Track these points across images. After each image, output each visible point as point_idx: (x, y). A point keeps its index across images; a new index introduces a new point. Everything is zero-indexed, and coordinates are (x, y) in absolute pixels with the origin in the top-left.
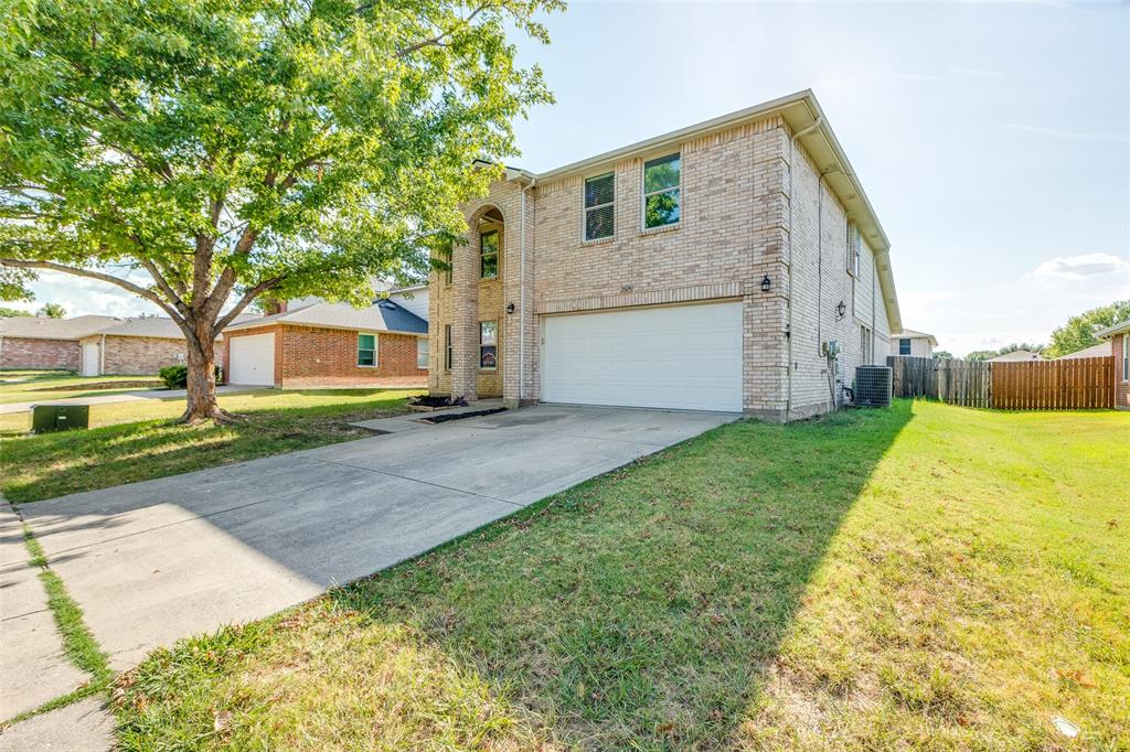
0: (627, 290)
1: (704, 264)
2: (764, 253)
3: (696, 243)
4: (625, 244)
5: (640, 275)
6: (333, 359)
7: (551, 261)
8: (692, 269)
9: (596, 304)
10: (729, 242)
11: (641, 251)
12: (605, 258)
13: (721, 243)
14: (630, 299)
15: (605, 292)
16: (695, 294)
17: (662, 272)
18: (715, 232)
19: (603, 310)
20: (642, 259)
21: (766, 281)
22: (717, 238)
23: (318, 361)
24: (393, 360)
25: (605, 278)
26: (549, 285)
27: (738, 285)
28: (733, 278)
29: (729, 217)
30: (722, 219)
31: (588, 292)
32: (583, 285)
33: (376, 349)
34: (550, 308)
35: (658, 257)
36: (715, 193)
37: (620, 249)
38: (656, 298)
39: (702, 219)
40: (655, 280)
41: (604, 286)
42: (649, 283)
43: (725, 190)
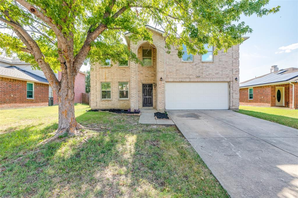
0: (198, 77)
1: (220, 72)
2: (235, 72)
3: (218, 67)
4: (197, 64)
5: (202, 73)
6: (18, 95)
7: (170, 65)
8: (217, 73)
9: (188, 80)
10: (227, 68)
11: (202, 66)
12: (191, 67)
13: (225, 68)
14: (199, 80)
15: (191, 76)
16: (218, 80)
17: (209, 73)
18: (223, 65)
19: (190, 82)
20: (203, 69)
21: (236, 79)
22: (224, 66)
23: (12, 96)
24: (40, 96)
25: (191, 72)
26: (170, 72)
27: (229, 79)
28: (228, 77)
29: (227, 62)
30: (225, 62)
31: (185, 76)
32: (183, 74)
33: (34, 90)
34: (170, 80)
35: (208, 69)
36: (224, 55)
37: (196, 65)
38: (207, 80)
39: (220, 61)
40: (207, 75)
41: (190, 75)
42: (205, 76)
43: (226, 55)
